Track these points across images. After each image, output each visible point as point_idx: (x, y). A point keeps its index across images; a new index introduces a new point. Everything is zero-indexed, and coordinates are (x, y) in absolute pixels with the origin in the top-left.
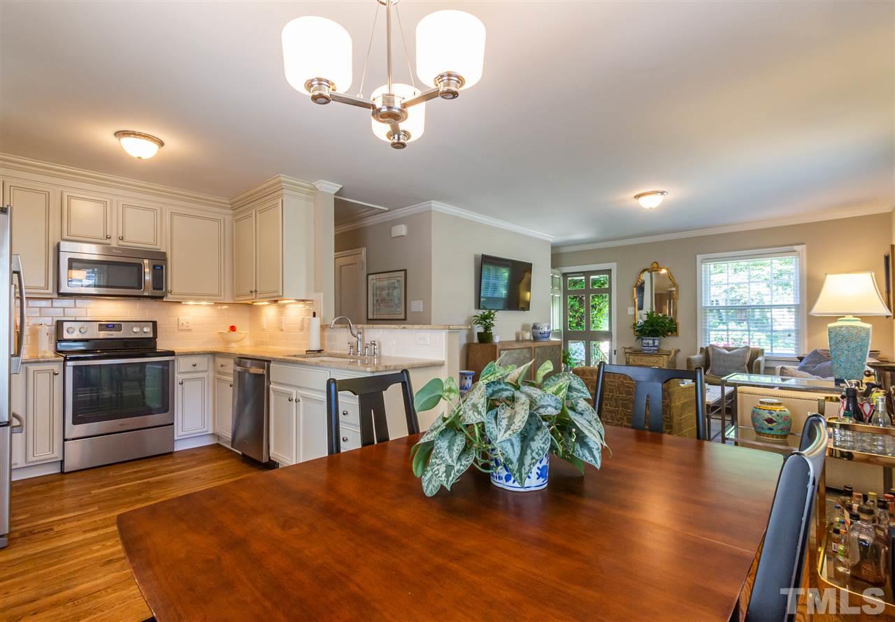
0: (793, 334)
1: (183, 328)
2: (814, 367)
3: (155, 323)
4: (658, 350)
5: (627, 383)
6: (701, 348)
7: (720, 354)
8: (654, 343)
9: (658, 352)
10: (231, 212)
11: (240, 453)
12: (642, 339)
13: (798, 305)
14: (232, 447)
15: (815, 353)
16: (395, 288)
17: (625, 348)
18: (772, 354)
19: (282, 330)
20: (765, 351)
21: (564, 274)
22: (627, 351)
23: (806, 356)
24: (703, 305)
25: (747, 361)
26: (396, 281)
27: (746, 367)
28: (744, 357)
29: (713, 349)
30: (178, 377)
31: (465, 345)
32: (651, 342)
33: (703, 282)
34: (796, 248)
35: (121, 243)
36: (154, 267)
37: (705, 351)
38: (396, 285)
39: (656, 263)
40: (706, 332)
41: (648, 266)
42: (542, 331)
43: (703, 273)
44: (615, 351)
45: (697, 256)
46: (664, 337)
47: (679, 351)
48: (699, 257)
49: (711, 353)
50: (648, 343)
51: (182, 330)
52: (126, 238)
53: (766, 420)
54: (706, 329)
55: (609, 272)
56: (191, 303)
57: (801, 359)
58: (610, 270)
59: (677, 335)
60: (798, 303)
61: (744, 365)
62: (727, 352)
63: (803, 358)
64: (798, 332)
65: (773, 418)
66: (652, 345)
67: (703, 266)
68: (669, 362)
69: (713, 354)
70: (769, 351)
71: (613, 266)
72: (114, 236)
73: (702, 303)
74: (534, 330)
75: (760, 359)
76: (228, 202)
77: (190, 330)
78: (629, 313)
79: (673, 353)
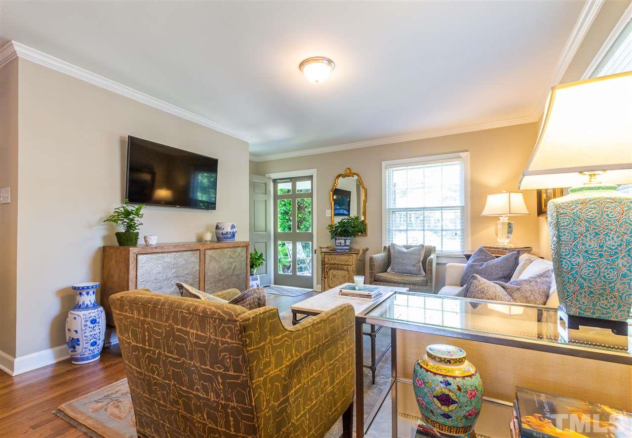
0: (459, 233)
2: (481, 265)
4: (350, 249)
5: (179, 330)
6: (385, 247)
7: (400, 252)
8: (345, 242)
9: (351, 251)
12: (336, 239)
13: (463, 206)
15: (481, 251)
17: (321, 248)
18: (442, 251)
20: (437, 249)
21: (274, 180)
22: (323, 250)
23: (473, 254)
24: (387, 207)
25: (422, 258)
27: (421, 264)
28: (419, 255)
29: (394, 248)
31: (100, 248)
32: (343, 241)
33: (387, 187)
34: (461, 154)
37: (388, 250)
39: (349, 169)
40: (389, 232)
41: (343, 173)
42: (225, 231)
43: (387, 178)
44: (315, 250)
45: (383, 162)
46: (355, 237)
47: (367, 249)
48: (384, 164)
49: (392, 251)
50: (341, 243)
53: (438, 398)
54: (390, 229)
55: (310, 178)
57: (468, 257)
58: (312, 176)
59: (366, 235)
60: (463, 205)
61: (419, 263)
62: (405, 250)
63: (471, 255)
64: (463, 230)
65: (451, 394)
66: (344, 245)
67: (387, 172)
68: (359, 260)
69: (394, 252)
70: (440, 249)
71: (313, 172)
73: (386, 206)
74: (217, 231)
75: (432, 256)
78: (327, 215)
79: (361, 252)
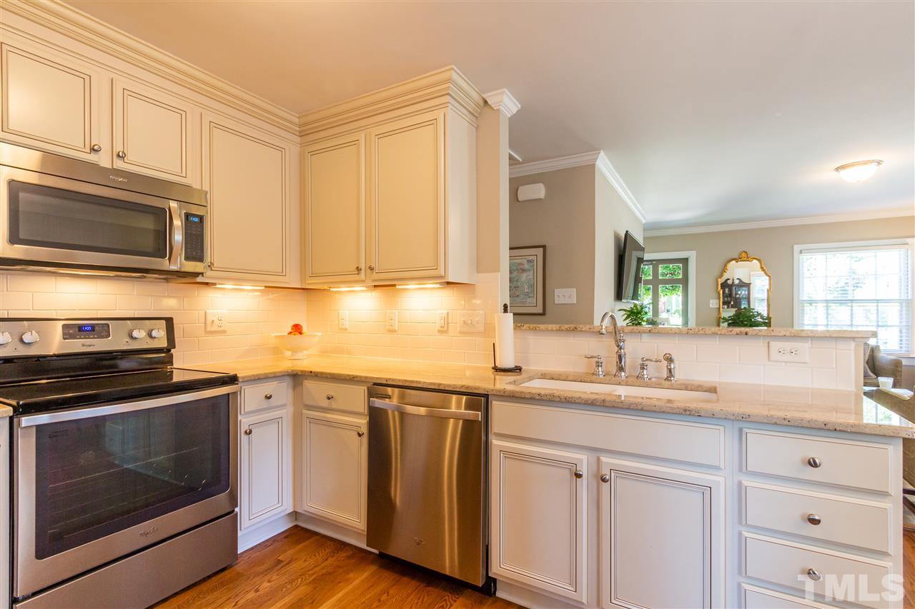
1: (213, 329)
3: (169, 322)
10: (298, 139)
11: (376, 551)
13: (909, 300)
14: (367, 546)
16: (524, 270)
19: (392, 331)
24: (801, 297)
26: (525, 261)
30: (244, 421)
33: (801, 274)
35: (119, 164)
36: (187, 216)
38: (526, 266)
39: (746, 252)
41: (736, 256)
43: (801, 264)
45: (795, 246)
48: (797, 248)
51: (211, 332)
52: (130, 157)
55: (685, 261)
56: (228, 286)
58: (687, 259)
60: (909, 297)
64: (907, 327)
67: (801, 257)
71: (690, 254)
72: (105, 147)
73: (799, 295)
76: (297, 120)
77: (224, 332)
78: (712, 306)
